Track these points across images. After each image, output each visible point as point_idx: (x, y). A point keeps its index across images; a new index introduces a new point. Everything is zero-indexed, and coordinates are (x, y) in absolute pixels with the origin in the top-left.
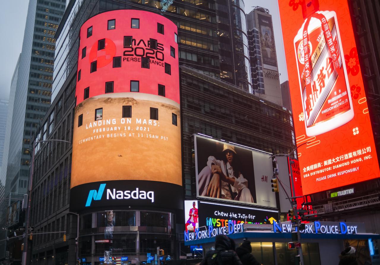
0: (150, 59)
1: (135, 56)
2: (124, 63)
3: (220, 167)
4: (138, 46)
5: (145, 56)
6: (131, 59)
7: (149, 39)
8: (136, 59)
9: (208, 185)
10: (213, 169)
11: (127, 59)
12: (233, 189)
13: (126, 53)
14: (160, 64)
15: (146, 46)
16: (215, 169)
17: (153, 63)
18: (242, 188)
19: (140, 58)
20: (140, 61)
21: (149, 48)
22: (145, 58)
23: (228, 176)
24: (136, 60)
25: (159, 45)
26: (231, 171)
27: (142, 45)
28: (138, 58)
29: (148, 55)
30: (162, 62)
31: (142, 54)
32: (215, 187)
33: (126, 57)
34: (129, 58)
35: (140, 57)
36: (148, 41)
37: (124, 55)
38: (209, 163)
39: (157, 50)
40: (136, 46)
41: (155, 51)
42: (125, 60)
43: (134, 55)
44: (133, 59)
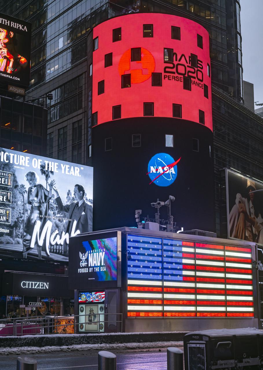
0: (192, 79)
1: (176, 75)
2: (165, 82)
3: (245, 205)
4: (179, 63)
5: (186, 75)
6: (172, 78)
7: (190, 54)
8: (177, 78)
9: (237, 226)
10: (240, 208)
11: (169, 77)
12: (254, 229)
13: (167, 70)
14: (200, 85)
15: (187, 63)
16: (241, 208)
17: (194, 85)
18: (260, 229)
19: (182, 78)
20: (182, 81)
21: (190, 65)
22: (186, 77)
23: (250, 216)
24: (177, 80)
25: (199, 62)
26: (252, 210)
27: (183, 61)
28: (180, 77)
29: (190, 74)
30: (201, 83)
31: (183, 72)
32: (242, 228)
33: (168, 74)
34: (171, 76)
35: (182, 76)
36: (190, 57)
37: (165, 72)
38: (237, 201)
39: (197, 68)
40: (178, 62)
41: (196, 69)
42: (166, 78)
43: (176, 73)
44: (174, 78)
